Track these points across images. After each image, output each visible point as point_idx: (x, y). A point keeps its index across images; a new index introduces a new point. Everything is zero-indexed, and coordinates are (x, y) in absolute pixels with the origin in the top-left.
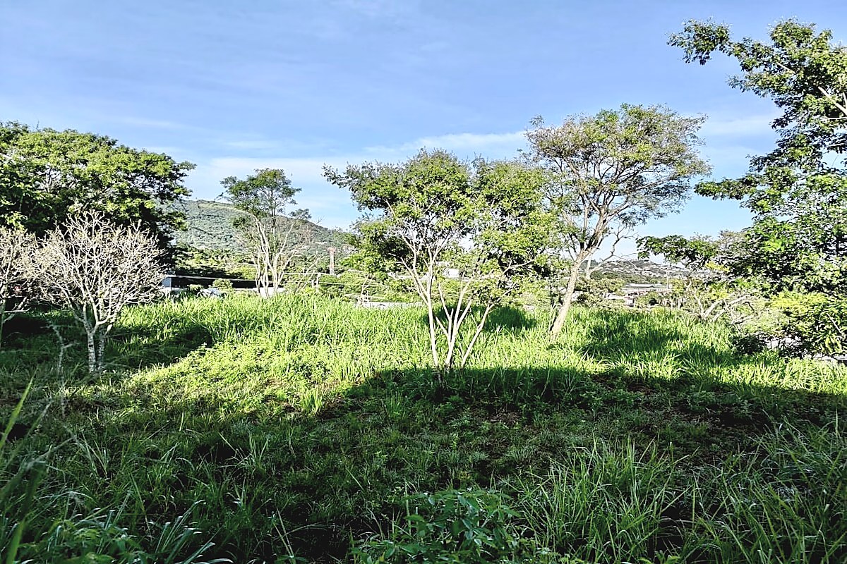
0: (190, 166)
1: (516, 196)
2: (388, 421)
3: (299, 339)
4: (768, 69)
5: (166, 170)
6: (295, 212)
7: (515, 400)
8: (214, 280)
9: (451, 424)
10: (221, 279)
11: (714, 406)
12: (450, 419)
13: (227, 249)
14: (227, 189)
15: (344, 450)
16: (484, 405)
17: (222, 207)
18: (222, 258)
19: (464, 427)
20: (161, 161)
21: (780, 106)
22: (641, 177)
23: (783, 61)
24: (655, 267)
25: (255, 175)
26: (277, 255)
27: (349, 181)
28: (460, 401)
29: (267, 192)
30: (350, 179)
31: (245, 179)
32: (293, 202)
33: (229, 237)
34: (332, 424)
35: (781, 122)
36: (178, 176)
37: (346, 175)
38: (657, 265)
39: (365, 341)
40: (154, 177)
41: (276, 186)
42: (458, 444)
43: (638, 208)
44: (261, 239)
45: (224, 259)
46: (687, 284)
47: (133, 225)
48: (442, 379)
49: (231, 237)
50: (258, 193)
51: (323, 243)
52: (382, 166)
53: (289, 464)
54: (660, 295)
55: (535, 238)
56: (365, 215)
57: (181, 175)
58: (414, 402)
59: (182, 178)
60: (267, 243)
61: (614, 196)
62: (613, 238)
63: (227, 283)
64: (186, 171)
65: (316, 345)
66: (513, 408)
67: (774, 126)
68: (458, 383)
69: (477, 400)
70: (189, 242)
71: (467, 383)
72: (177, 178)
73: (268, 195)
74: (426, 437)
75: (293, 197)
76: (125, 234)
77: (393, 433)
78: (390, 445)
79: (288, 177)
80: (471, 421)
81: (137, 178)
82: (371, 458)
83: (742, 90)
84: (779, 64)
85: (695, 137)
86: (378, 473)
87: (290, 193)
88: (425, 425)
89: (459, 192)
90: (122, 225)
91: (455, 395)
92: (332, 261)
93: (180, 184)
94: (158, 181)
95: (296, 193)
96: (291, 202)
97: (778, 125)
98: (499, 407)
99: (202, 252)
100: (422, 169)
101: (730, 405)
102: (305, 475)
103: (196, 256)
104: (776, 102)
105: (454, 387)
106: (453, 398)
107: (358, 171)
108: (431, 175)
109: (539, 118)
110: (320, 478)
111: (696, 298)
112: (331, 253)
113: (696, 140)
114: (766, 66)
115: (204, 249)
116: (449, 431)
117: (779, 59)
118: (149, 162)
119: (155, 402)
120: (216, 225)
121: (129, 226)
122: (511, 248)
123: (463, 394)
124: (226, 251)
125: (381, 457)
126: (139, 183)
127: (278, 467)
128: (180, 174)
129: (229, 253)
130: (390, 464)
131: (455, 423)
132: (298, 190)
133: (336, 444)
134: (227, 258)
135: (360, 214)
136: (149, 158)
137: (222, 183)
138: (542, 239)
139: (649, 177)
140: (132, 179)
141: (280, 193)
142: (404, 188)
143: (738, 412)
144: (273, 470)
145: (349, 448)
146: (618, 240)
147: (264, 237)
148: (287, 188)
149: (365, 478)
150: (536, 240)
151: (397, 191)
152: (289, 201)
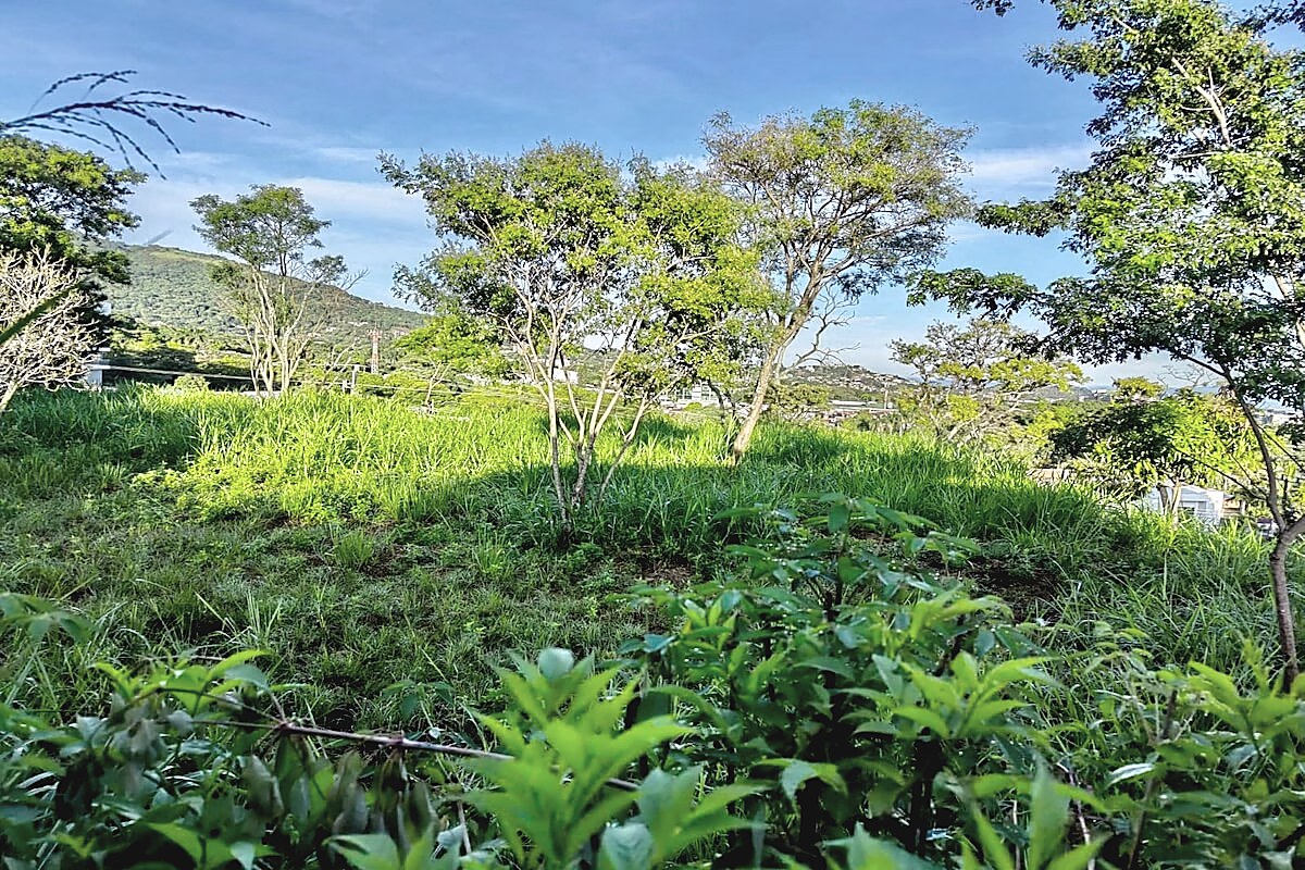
0: (137, 178)
1: (697, 221)
2: (481, 580)
3: (328, 459)
4: (1098, 28)
5: (94, 180)
6: (320, 260)
7: (683, 547)
8: (176, 376)
9: (584, 584)
10: (188, 375)
11: (978, 559)
12: (582, 577)
13: (201, 329)
14: (202, 215)
15: (411, 622)
16: (633, 556)
17: (191, 259)
18: (191, 341)
19: (604, 589)
20: (86, 164)
21: (1101, 99)
22: (872, 219)
23: (1123, 14)
24: (868, 376)
25: (251, 194)
26: (289, 330)
27: (423, 183)
28: (596, 551)
29: (272, 223)
30: (425, 179)
31: (233, 201)
32: (316, 243)
33: (202, 309)
34: (389, 584)
35: (1100, 125)
36: (116, 192)
37: (418, 173)
38: (871, 374)
39: (436, 464)
40: (73, 192)
41: (287, 216)
42: (598, 613)
43: (865, 267)
44: (262, 302)
45: (194, 345)
46: (922, 397)
47: (38, 253)
48: (567, 517)
49: (207, 308)
50: (257, 225)
51: (361, 324)
52: (479, 160)
53: (316, 643)
54: (875, 417)
55: (727, 287)
56: (446, 242)
57: (121, 192)
58: (522, 552)
59: (123, 197)
60: (271, 309)
61: (831, 248)
62: (816, 324)
63: (199, 382)
64: (128, 185)
65: (355, 467)
66: (679, 561)
67: (1089, 130)
68: (593, 523)
69: (622, 549)
70: (133, 315)
71: (607, 524)
72: (113, 195)
73: (275, 230)
74: (545, 602)
75: (316, 236)
76: (22, 265)
77: (491, 597)
78: (487, 615)
79: (307, 201)
80: (616, 578)
81: (43, 191)
82: (457, 634)
83: (1048, 69)
84: (1117, 20)
85: (957, 159)
86: (469, 656)
87: (312, 227)
88: (542, 586)
89: (606, 210)
90: (15, 250)
91: (588, 541)
92: (375, 352)
93: (120, 206)
94: (80, 200)
95: (322, 228)
96: (313, 244)
97: (1096, 129)
98: (658, 560)
99: (155, 330)
100: (546, 169)
101: (1002, 558)
102: (346, 659)
103: (145, 337)
104: (1096, 93)
105: (587, 529)
106: (585, 545)
107: (440, 166)
108: (560, 180)
109: (725, 116)
110: (373, 664)
111: (933, 417)
112: (375, 339)
113: (958, 163)
114: (1097, 22)
115: (159, 326)
116: (581, 594)
117: (1118, 10)
118: (65, 166)
119: (77, 548)
120: (181, 288)
121: (28, 253)
122: (689, 304)
123: (599, 541)
124: (198, 331)
125: (474, 632)
126: (47, 200)
127: (300, 648)
128: (118, 189)
129: (204, 333)
130: (489, 642)
131: (590, 582)
132: (325, 224)
133: (398, 614)
134: (199, 343)
135: (439, 243)
136: (64, 159)
137: (193, 204)
138: (737, 290)
139: (886, 219)
140: (33, 194)
141: (294, 227)
142: (515, 200)
143: (1014, 567)
144: (291, 653)
145: (418, 618)
146: (825, 326)
147: (267, 299)
148: (306, 220)
149: (449, 662)
150: (728, 292)
151: (504, 204)
152: (310, 241)
